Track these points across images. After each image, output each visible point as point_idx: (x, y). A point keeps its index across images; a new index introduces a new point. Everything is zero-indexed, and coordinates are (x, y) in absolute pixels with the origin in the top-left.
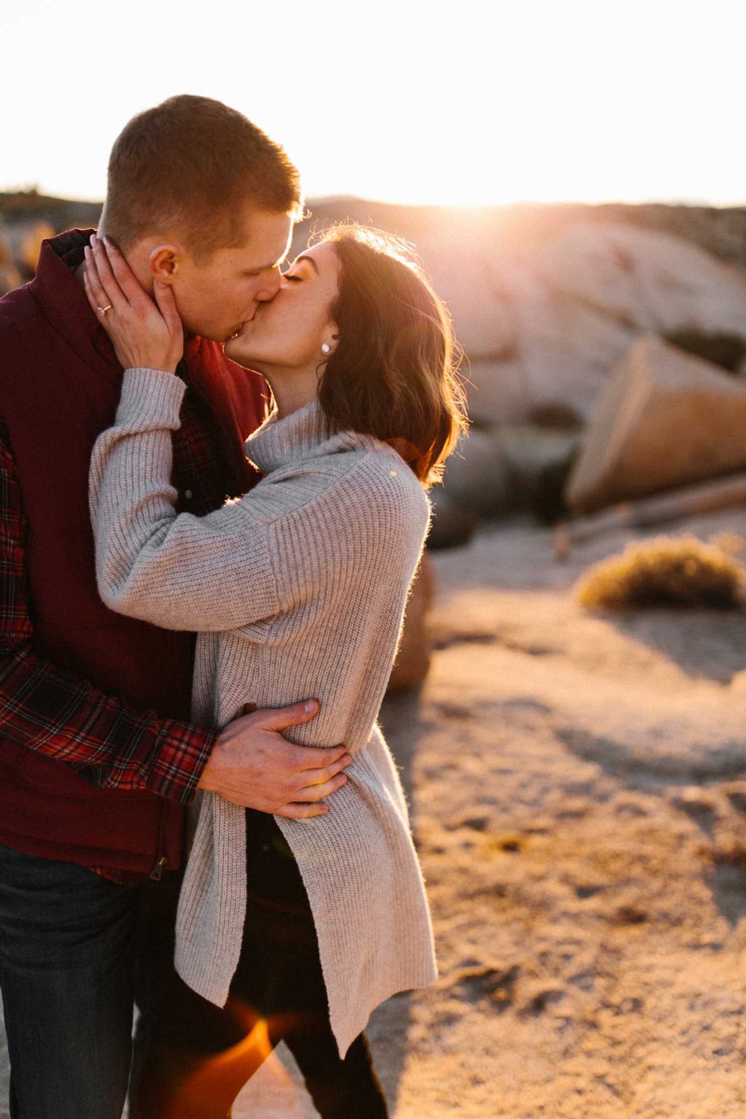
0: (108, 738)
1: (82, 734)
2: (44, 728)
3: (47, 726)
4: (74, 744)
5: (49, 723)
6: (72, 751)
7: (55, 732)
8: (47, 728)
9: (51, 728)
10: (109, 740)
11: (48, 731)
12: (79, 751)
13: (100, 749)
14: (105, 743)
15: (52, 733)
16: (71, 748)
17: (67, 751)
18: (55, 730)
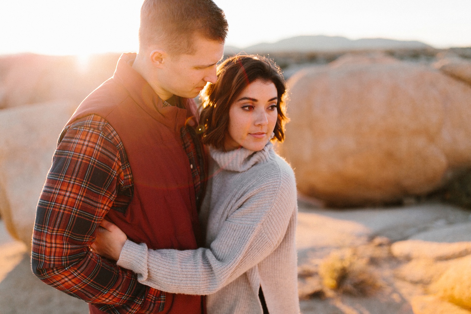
0: (127, 292)
1: (117, 292)
2: (100, 291)
3: (102, 290)
4: (112, 296)
5: (103, 288)
6: (110, 300)
7: (106, 293)
8: (102, 291)
9: (104, 291)
10: (128, 293)
11: (102, 292)
12: (114, 300)
13: (123, 298)
14: (126, 295)
15: (104, 293)
16: (110, 298)
17: (107, 300)
18: (105, 292)
